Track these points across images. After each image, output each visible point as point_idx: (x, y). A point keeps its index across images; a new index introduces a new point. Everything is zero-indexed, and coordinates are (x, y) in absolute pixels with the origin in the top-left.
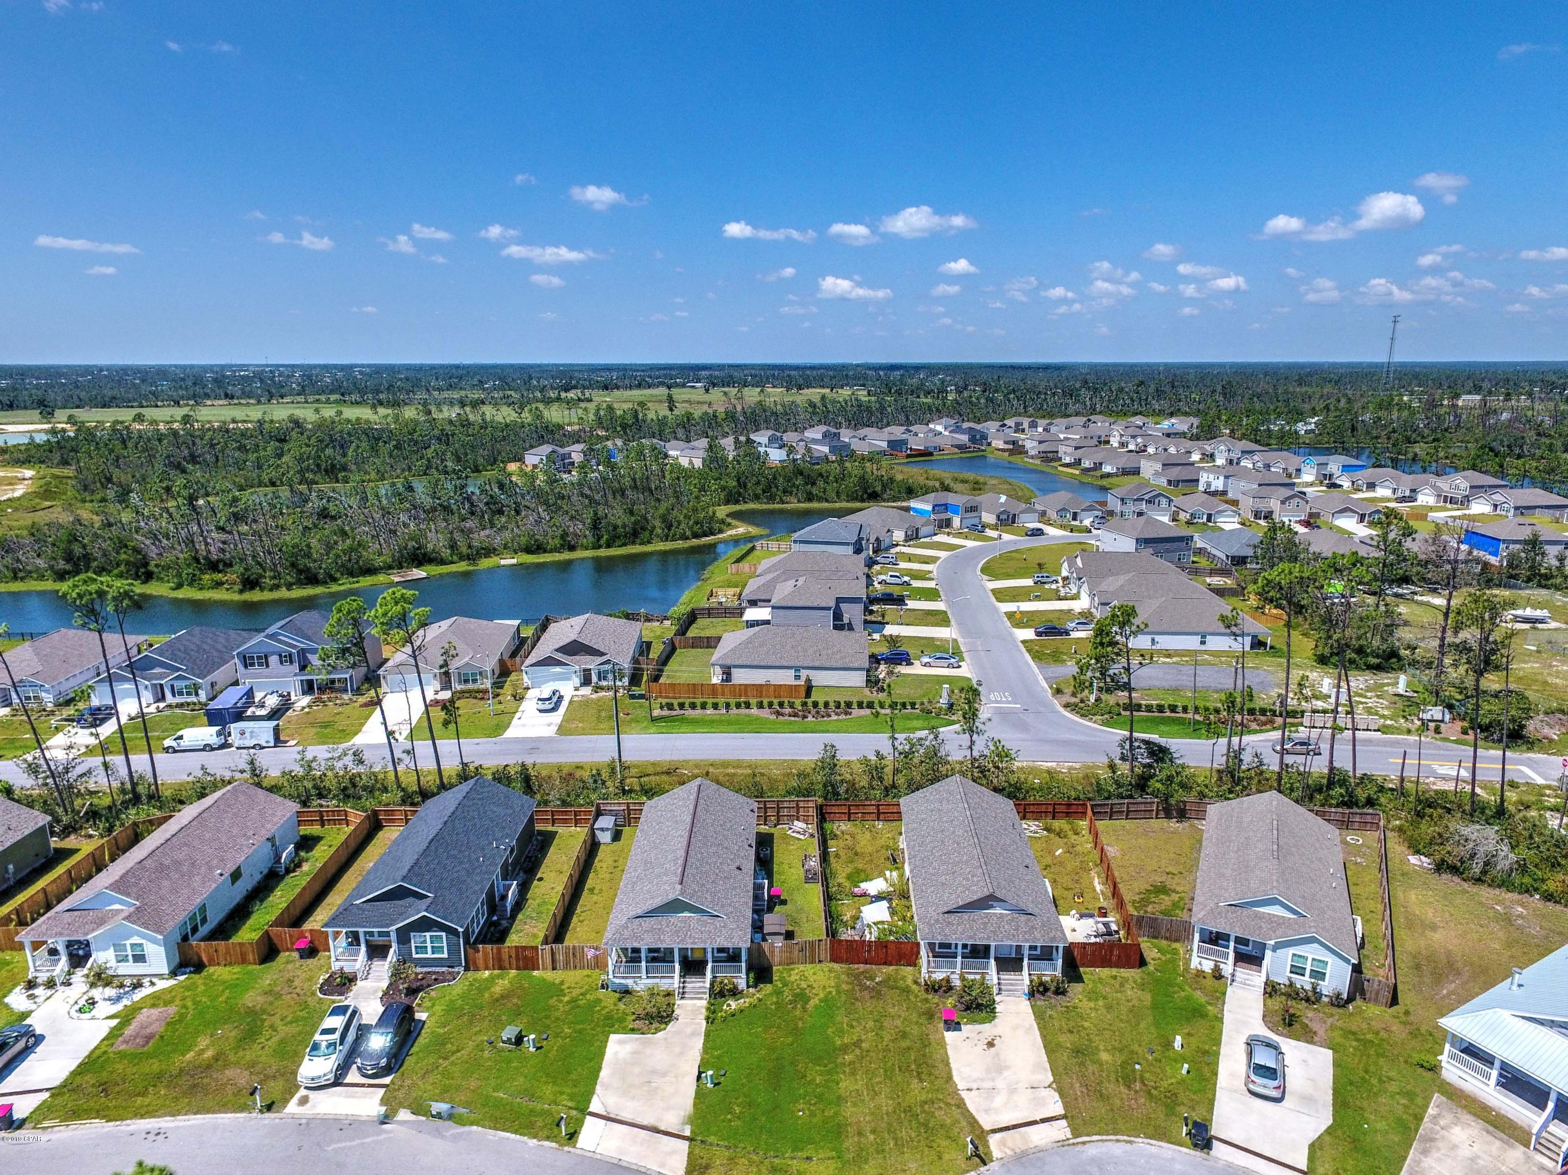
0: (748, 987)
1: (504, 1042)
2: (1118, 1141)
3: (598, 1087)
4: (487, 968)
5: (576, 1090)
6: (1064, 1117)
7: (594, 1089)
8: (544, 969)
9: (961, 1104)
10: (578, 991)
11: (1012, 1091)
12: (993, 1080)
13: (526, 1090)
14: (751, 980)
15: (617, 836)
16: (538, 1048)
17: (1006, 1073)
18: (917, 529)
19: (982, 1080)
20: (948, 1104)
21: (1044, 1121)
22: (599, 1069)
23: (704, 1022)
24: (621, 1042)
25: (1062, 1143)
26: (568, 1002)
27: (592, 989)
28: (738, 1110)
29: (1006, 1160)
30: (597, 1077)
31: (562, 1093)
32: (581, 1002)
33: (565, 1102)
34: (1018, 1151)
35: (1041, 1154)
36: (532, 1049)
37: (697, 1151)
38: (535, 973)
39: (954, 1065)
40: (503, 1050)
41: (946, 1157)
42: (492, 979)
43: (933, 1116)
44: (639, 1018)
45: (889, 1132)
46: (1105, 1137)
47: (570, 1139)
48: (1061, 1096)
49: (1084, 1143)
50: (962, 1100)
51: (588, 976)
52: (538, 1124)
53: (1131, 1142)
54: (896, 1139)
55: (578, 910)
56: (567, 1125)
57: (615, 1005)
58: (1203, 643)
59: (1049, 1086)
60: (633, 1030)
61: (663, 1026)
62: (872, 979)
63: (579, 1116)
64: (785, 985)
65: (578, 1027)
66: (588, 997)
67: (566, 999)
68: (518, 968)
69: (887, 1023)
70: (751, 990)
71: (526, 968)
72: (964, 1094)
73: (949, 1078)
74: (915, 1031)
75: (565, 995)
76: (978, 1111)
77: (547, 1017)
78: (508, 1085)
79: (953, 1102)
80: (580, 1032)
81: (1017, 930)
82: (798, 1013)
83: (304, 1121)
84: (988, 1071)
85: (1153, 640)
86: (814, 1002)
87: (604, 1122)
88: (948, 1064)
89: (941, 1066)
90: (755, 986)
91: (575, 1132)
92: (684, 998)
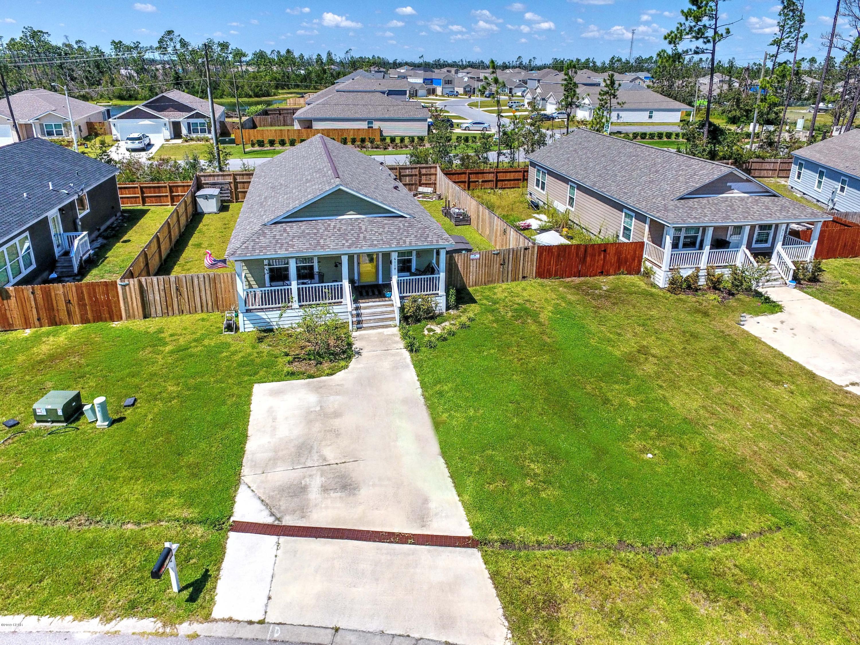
0: (448, 308)
1: (40, 419)
3: (246, 471)
4: (27, 325)
5: (194, 484)
7: (238, 475)
8: (128, 317)
10: (189, 337)
13: (83, 499)
14: (453, 299)
15: (223, 208)
16: (113, 422)
18: (416, 91)
20: (851, 407)
22: (244, 437)
23: (406, 354)
24: (274, 393)
26: (172, 352)
27: (209, 334)
28: (536, 468)
30: (241, 452)
31: (166, 494)
32: (194, 350)
33: (177, 512)
36: (101, 424)
37: (506, 567)
38: (115, 325)
40: (38, 433)
42: (36, 339)
43: (853, 427)
44: (297, 358)
47: (192, 599)
51: (203, 320)
52: (107, 574)
55: (181, 261)
56: (181, 569)
57: (254, 347)
58: (650, 117)
60: (292, 375)
61: (343, 363)
63: (212, 535)
65: (192, 382)
66: (206, 342)
67: (168, 348)
68: (85, 320)
70: (451, 312)
71: (98, 318)
73: (810, 374)
75: (165, 344)
77: (133, 375)
78: (38, 496)
79: (853, 403)
80: (196, 388)
81: (768, 209)
85: (618, 115)
87: (273, 539)
89: (779, 362)
90: (456, 307)
91: (206, 576)
92: (361, 328)
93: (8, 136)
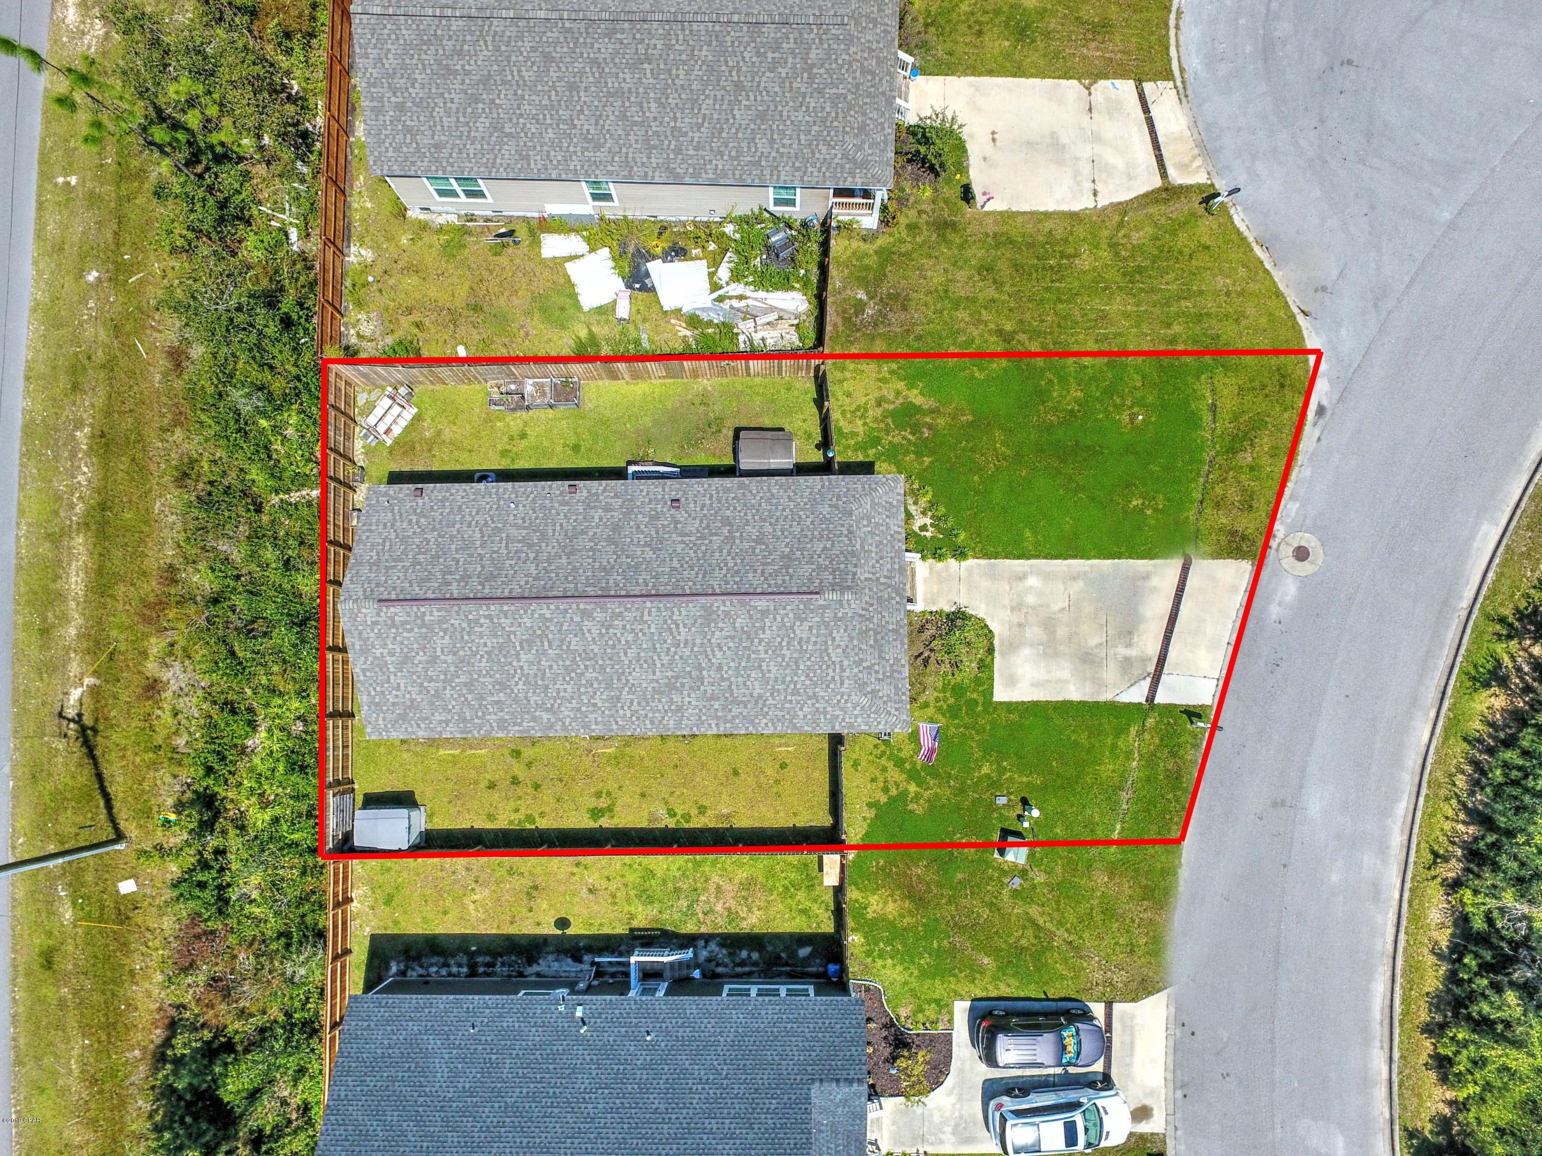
2: (1177, 27)
3: (1102, 698)
6: (1139, 83)
7: (1104, 703)
9: (1122, 208)
11: (1096, 138)
12: (1077, 159)
17: (1065, 139)
19: (1077, 173)
20: (1121, 225)
21: (1146, 109)
25: (1183, 94)
29: (1210, 168)
30: (1083, 704)
34: (1196, 151)
35: (1201, 127)
39: (1051, 206)
41: (1205, 240)
43: (1140, 247)
45: (1167, 304)
46: (1172, 41)
48: (1106, 77)
49: (1182, 70)
50: (1113, 205)
53: (1179, 13)
54: (1179, 298)
59: (1088, 88)
62: (860, 307)
63: (1155, 713)
64: (876, 442)
69: (960, 290)
72: (1102, 202)
73: (1074, 217)
74: (976, 254)
76: (1129, 189)
79: (1117, 218)
81: (875, 22)
82: (941, 421)
83: (1179, 1094)
84: (1060, 163)
86: (916, 397)
87: (1165, 677)
88: (1047, 215)
89: (1048, 225)
91: (1185, 712)
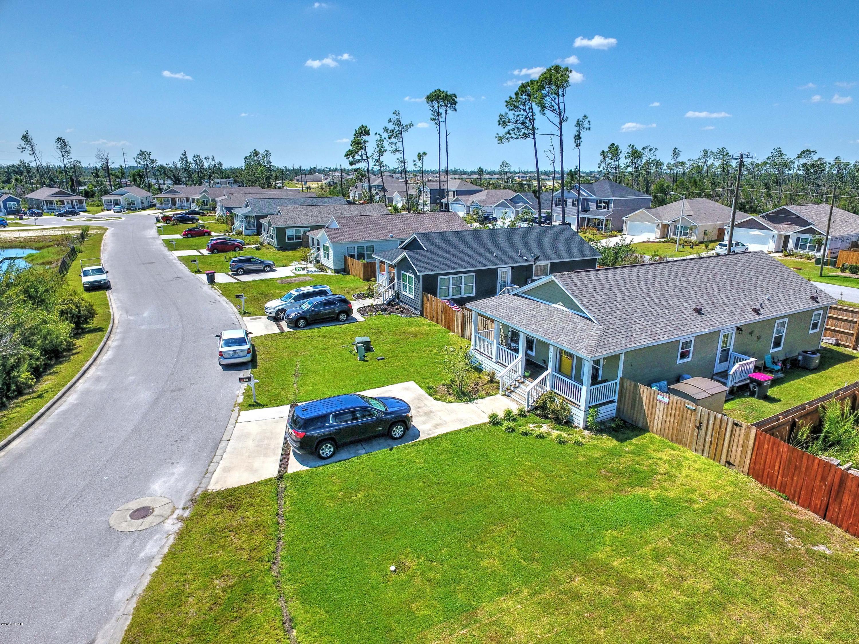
8: (457, 332)
38: (451, 334)
60: (429, 388)
68: (445, 326)
71: (449, 327)
92: (508, 396)
93: (653, 233)
